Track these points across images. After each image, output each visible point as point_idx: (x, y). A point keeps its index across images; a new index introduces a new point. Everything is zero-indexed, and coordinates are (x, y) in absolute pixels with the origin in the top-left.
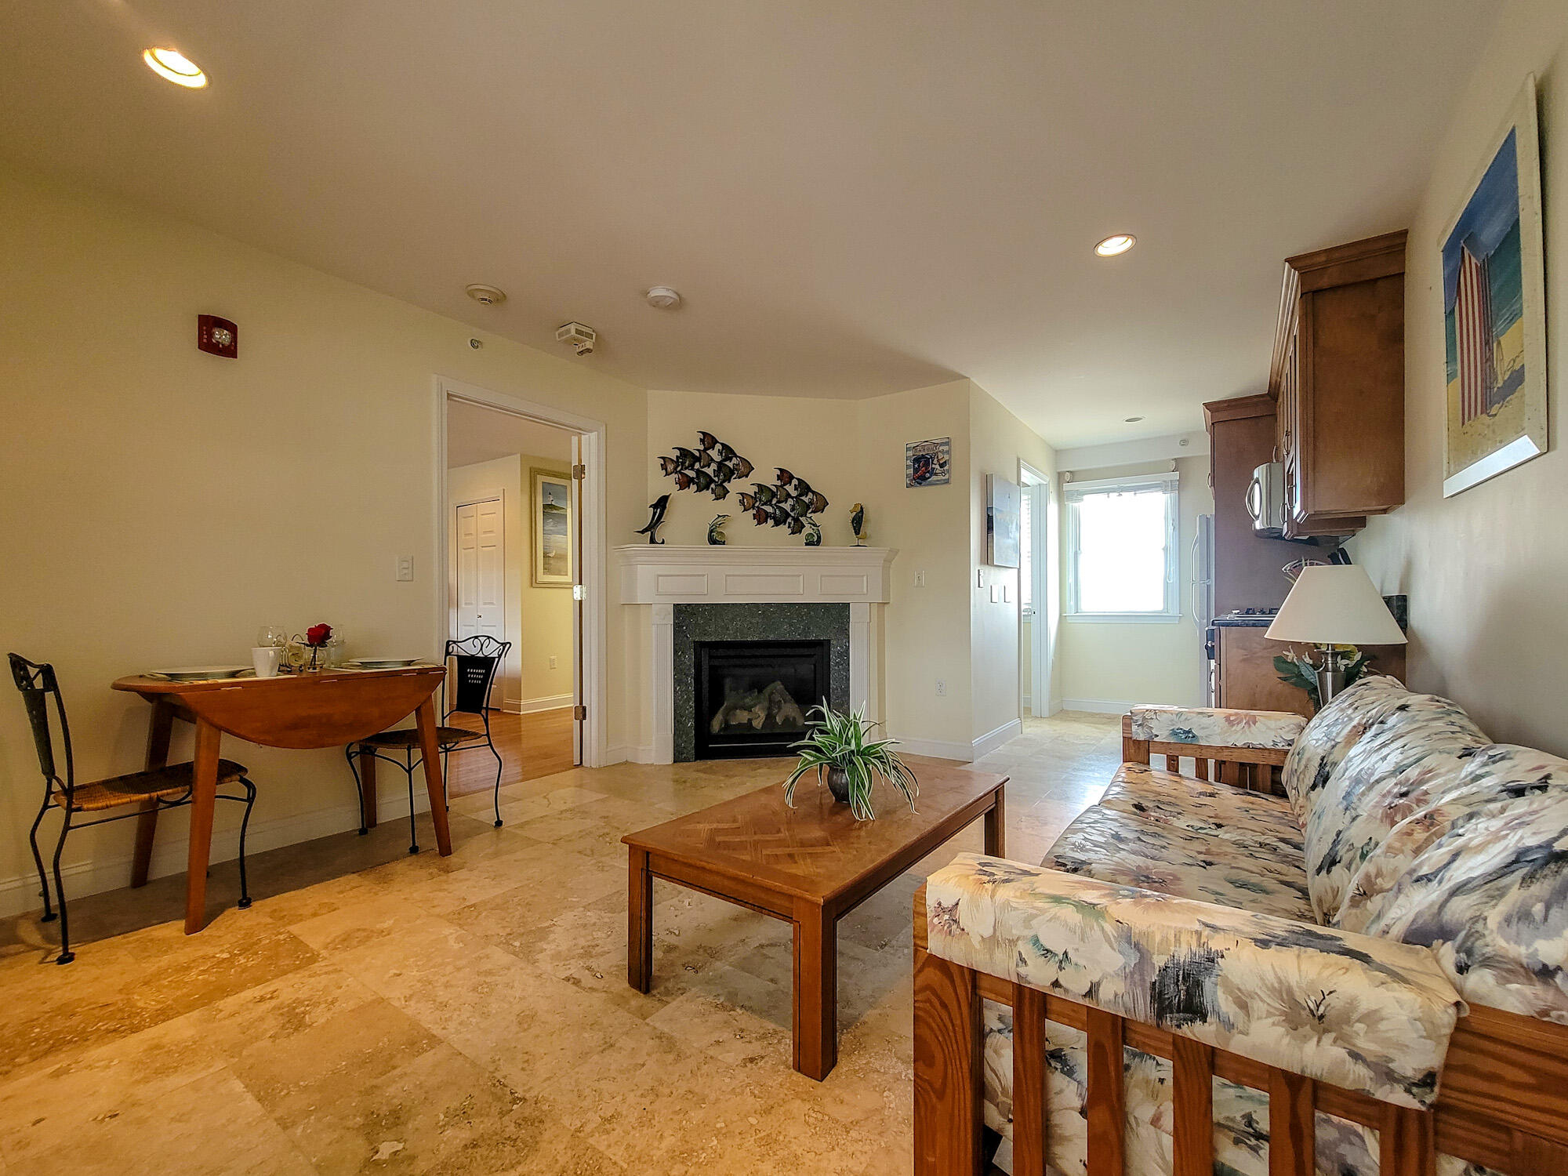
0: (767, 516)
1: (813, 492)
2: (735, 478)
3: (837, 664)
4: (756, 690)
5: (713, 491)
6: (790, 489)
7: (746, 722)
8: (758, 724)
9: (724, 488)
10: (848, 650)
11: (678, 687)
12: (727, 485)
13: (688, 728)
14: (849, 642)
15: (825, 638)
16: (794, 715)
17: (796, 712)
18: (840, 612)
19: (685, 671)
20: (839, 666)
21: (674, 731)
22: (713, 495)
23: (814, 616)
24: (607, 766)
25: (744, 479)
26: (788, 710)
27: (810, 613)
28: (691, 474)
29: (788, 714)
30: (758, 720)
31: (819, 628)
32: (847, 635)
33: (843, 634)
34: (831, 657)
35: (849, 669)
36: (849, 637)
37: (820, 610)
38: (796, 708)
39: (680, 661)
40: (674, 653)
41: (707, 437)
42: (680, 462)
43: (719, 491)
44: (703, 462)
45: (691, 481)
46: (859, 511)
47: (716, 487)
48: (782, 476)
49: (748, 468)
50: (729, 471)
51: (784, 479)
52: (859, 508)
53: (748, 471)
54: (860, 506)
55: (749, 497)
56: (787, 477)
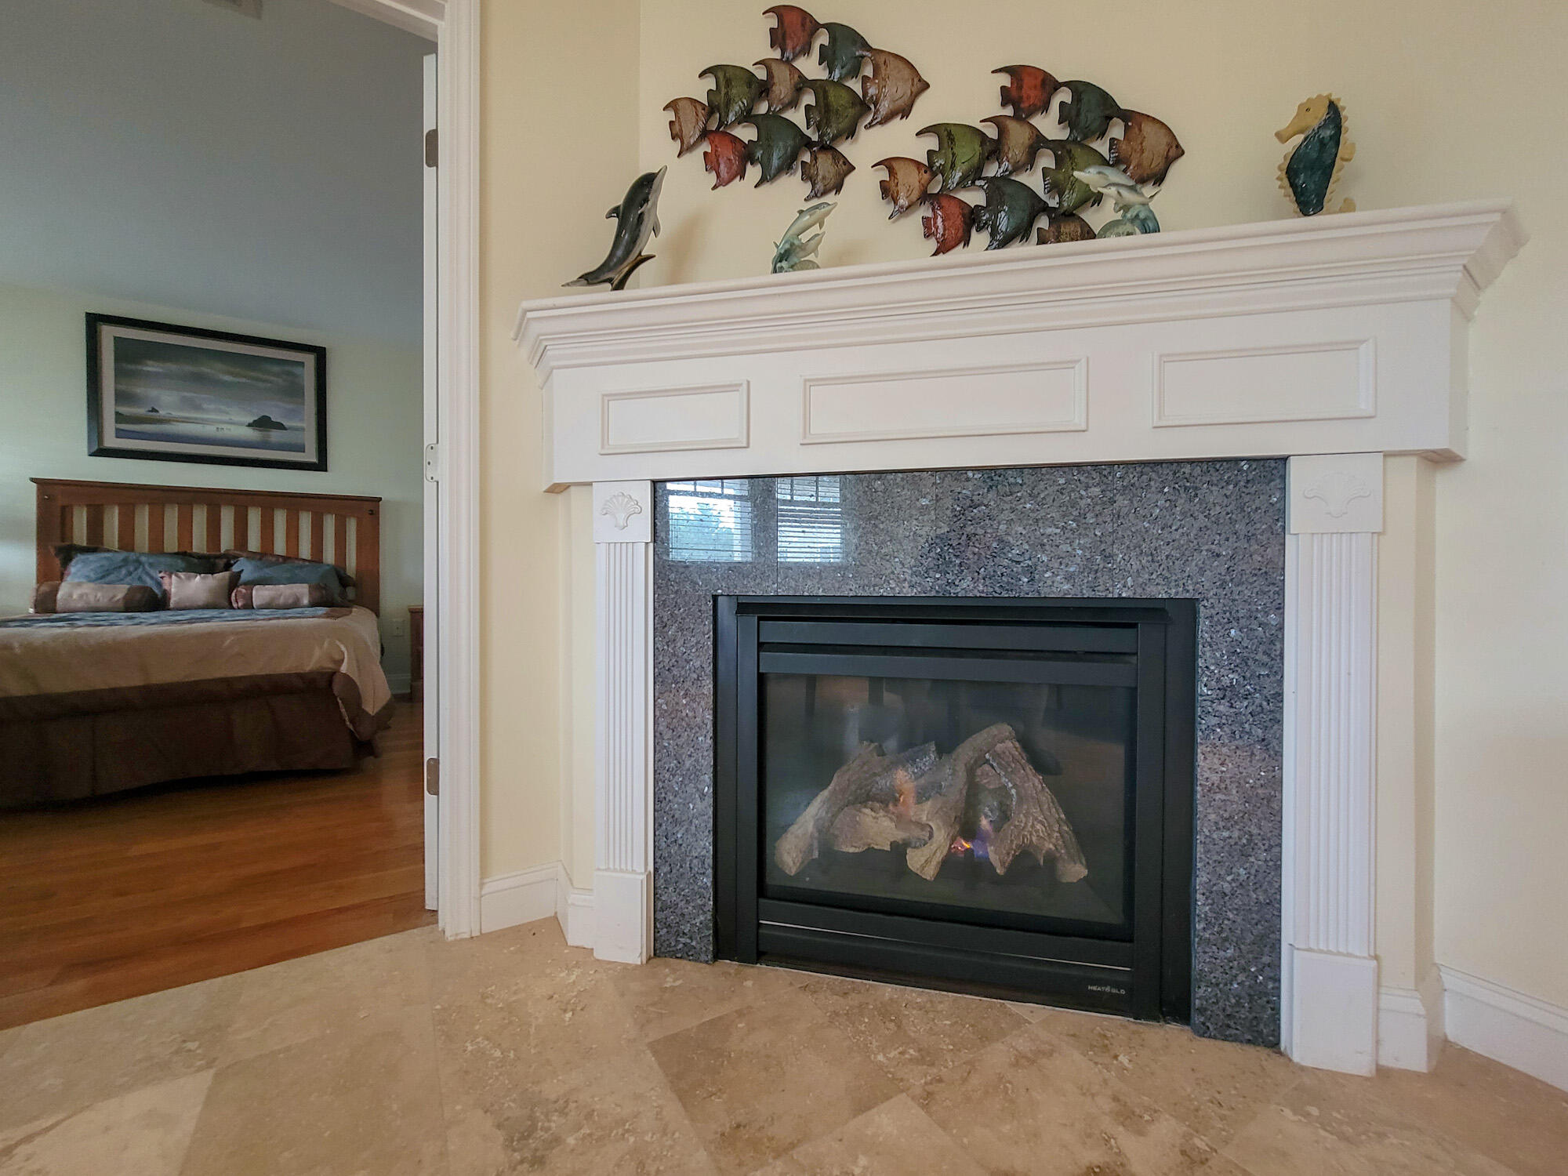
0: (972, 219)
1: (1128, 116)
2: (870, 126)
3: (1227, 693)
4: (933, 748)
5: (807, 176)
6: (1049, 125)
7: (887, 848)
8: (924, 862)
9: (838, 157)
10: (1277, 643)
11: (668, 735)
12: (845, 148)
13: (695, 861)
14: (1281, 611)
15: (1177, 593)
16: (1051, 846)
17: (1058, 835)
18: (1243, 495)
19: (688, 684)
20: (1232, 701)
21: (655, 863)
22: (809, 185)
23: (1130, 511)
24: (483, 937)
25: (897, 121)
26: (1030, 824)
27: (1112, 502)
28: (747, 133)
29: (1031, 841)
30: (926, 852)
31: (1150, 558)
32: (1274, 584)
33: (1255, 578)
34: (1200, 665)
35: (1278, 716)
36: (1281, 593)
37: (1156, 488)
38: (1058, 821)
39: (674, 655)
40: (655, 629)
41: (792, 19)
42: (714, 107)
43: (825, 166)
44: (778, 92)
45: (747, 155)
46: (1325, 120)
47: (816, 159)
48: (1020, 88)
49: (913, 85)
50: (853, 104)
51: (1025, 96)
52: (1322, 113)
53: (912, 92)
54: (1327, 103)
55: (913, 168)
56: (1035, 87)
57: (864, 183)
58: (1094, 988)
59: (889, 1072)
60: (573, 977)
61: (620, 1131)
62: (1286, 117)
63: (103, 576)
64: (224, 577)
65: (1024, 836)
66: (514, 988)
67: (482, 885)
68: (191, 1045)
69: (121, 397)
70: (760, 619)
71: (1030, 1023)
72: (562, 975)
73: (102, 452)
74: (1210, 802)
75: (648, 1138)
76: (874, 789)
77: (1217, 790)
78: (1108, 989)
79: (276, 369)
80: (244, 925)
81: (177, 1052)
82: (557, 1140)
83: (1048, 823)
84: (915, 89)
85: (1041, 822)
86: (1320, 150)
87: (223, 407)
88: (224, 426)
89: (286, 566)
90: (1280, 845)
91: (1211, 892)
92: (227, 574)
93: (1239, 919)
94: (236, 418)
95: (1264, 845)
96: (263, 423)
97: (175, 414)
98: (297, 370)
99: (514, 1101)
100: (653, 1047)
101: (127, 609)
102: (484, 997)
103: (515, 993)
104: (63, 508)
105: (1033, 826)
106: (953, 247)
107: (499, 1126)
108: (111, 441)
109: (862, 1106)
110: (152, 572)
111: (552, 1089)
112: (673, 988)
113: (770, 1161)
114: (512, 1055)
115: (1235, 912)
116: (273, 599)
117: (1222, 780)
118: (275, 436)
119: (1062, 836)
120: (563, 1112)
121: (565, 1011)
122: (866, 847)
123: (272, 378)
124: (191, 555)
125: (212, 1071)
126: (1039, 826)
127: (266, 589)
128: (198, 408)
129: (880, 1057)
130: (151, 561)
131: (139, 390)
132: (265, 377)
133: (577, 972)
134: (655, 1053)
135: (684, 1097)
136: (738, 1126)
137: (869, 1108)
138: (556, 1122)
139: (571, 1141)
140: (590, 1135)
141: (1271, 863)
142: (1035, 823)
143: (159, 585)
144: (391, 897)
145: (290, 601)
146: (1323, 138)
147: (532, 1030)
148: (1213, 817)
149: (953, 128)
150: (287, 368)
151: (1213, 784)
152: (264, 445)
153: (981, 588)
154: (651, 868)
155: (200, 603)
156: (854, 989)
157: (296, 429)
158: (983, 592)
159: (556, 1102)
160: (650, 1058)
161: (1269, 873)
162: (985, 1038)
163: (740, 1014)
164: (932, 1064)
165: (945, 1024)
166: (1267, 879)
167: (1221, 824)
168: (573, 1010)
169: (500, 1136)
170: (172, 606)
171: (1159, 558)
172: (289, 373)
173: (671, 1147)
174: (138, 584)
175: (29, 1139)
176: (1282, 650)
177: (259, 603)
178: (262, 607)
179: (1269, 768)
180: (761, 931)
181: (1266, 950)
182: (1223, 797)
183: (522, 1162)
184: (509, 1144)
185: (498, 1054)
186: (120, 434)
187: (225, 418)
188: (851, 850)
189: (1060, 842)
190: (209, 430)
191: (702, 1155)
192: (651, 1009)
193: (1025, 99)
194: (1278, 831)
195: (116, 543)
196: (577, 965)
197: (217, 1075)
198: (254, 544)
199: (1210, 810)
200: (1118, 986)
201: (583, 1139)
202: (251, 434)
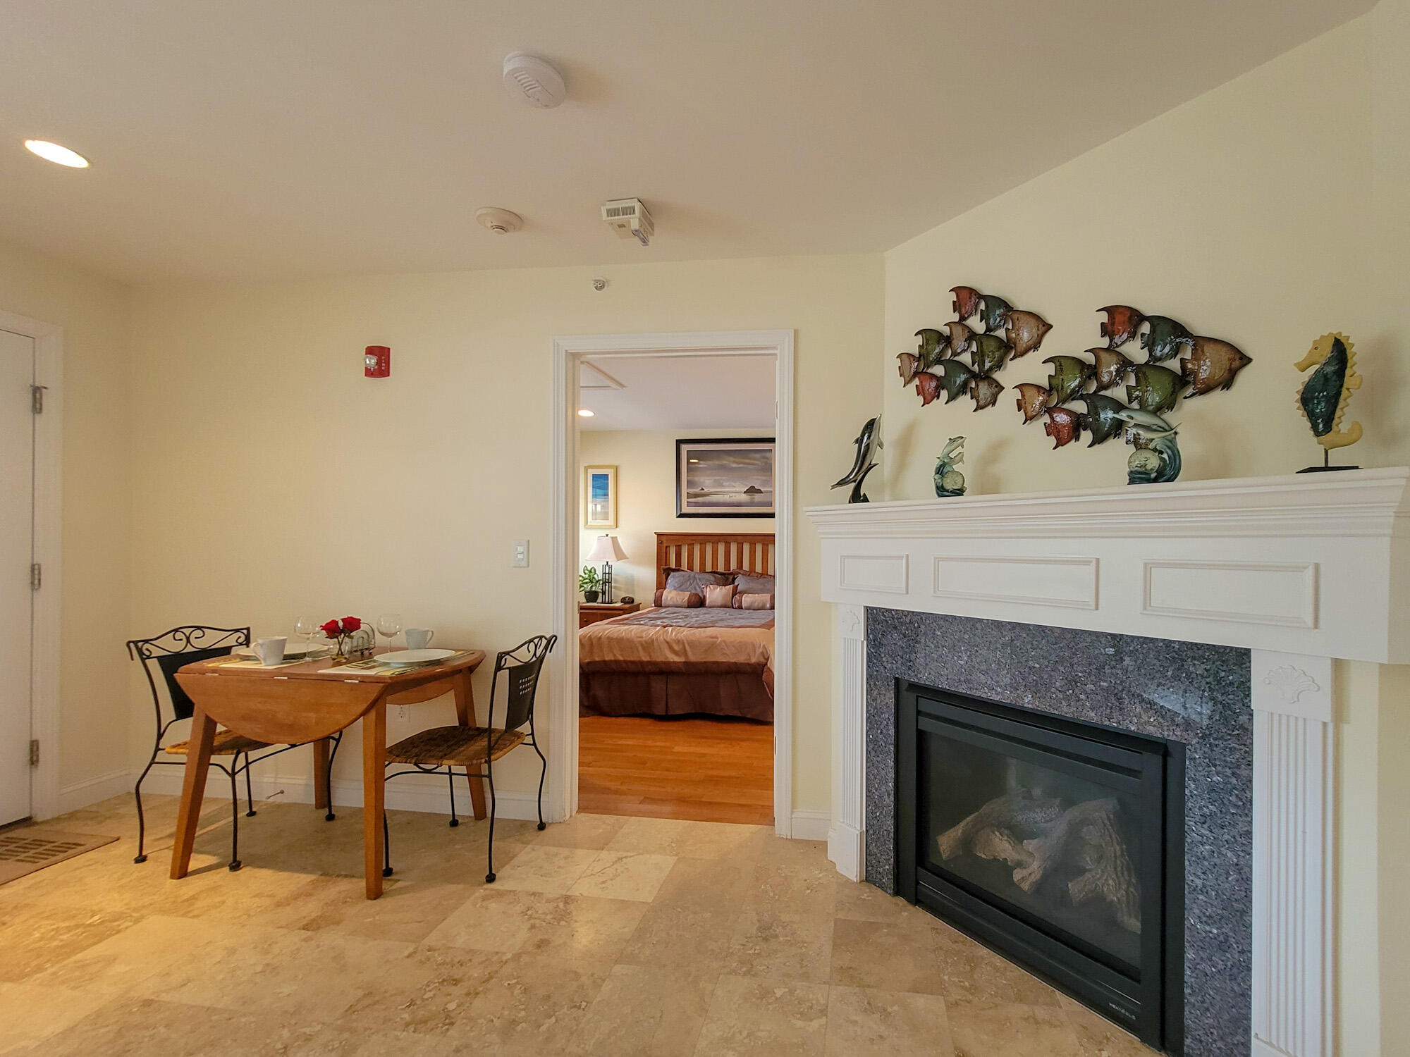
0: (1080, 423)
1: (1197, 340)
2: (1012, 358)
3: (1207, 820)
4: (1059, 803)
5: (974, 396)
6: (1134, 351)
7: (1003, 862)
8: (1024, 878)
9: (993, 382)
10: (1247, 792)
11: (873, 753)
12: (997, 376)
13: (885, 832)
14: (1250, 767)
15: (1168, 735)
16: (1115, 899)
17: (1124, 893)
18: (1219, 671)
19: (882, 727)
20: (1212, 828)
21: (866, 827)
22: (974, 401)
23: (1134, 669)
24: (791, 840)
25: (1031, 353)
26: (1105, 878)
27: (1122, 660)
28: (939, 370)
29: (1103, 891)
30: (1025, 872)
31: (1149, 706)
32: (1245, 745)
33: (1229, 737)
34: (1186, 793)
35: (1247, 849)
36: (1249, 753)
37: (1154, 655)
38: (1129, 883)
39: (876, 708)
40: (867, 690)
41: (965, 294)
42: (922, 356)
43: (984, 390)
44: (956, 344)
45: (941, 384)
46: (1329, 358)
47: (978, 386)
48: (1113, 324)
49: (1038, 330)
50: (999, 348)
51: (1116, 330)
52: (1327, 351)
53: (1038, 336)
54: (1332, 341)
55: (1035, 391)
56: (1124, 323)
57: (1009, 397)
58: (1114, 1006)
59: (944, 985)
60: (821, 875)
61: (801, 945)
62: (1302, 352)
63: (680, 588)
64: (730, 588)
65: (1097, 885)
66: (792, 870)
67: (792, 812)
68: (674, 845)
69: (690, 484)
70: (917, 697)
71: (1061, 1007)
72: (817, 872)
73: (681, 516)
74: (1195, 899)
75: (810, 953)
76: (1013, 821)
77: (1200, 892)
78: (1123, 1011)
79: (757, 456)
80: (703, 800)
81: (668, 846)
82: (776, 936)
83: (1119, 881)
84: (1040, 332)
85: (1113, 879)
86: (1324, 384)
87: (733, 483)
88: (734, 494)
89: (761, 580)
90: (1250, 952)
91: (1196, 968)
92: (731, 586)
93: (1218, 998)
94: (738, 490)
95: (1238, 947)
96: (752, 491)
97: (712, 490)
98: (768, 455)
99: (768, 915)
100: (836, 921)
101: (689, 607)
102: (779, 868)
103: (792, 872)
104: (666, 547)
105: (1106, 880)
106: (1068, 442)
107: (759, 921)
108: (686, 510)
109: (915, 990)
110: (700, 583)
111: (785, 917)
112: (864, 899)
113: (854, 986)
114: (777, 897)
115: (1215, 991)
116: (752, 603)
117: (1204, 886)
118: (757, 497)
119: (1127, 894)
120: (784, 928)
121: (808, 889)
122: (992, 858)
123: (757, 462)
124: (717, 573)
125: (677, 857)
126: (1111, 882)
127: (749, 597)
128: (722, 486)
129: (946, 978)
130: (700, 577)
131: (696, 479)
132: (752, 461)
133: (824, 873)
134: (835, 924)
135: (835, 946)
136: (851, 968)
137: (918, 992)
138: (779, 930)
139: (781, 939)
140: (789, 941)
141: (1243, 964)
142: (1109, 878)
143: (702, 591)
144: (762, 806)
145: (761, 605)
146: (1327, 373)
147: (790, 891)
148: (1196, 911)
149: (1062, 360)
150: (763, 454)
151: (1197, 887)
152: (752, 504)
153: (1037, 704)
154: (864, 829)
155: (719, 604)
156: (962, 942)
157: (767, 492)
158: (1038, 707)
159: (784, 923)
160: (832, 924)
161: (1243, 972)
162: (1020, 999)
163: (889, 925)
164: (972, 994)
165: (1002, 983)
166: (1241, 976)
167: (1204, 919)
168: (812, 890)
169: (758, 924)
170: (707, 605)
171: (1155, 707)
172: (764, 457)
173: (817, 960)
174: (693, 592)
175: (626, 857)
176: (1252, 797)
177: (746, 605)
178: (748, 609)
179: (1242, 888)
180: (918, 886)
181: (1240, 1031)
182: (1205, 899)
183: (760, 937)
184: (759, 929)
185: (772, 894)
186: (689, 504)
187: (734, 490)
188: (984, 856)
189: (1124, 898)
190: (726, 498)
191: (828, 969)
192: (847, 904)
193: (1116, 332)
194: (1249, 940)
195: (686, 567)
196: (826, 871)
197: (678, 860)
198: (746, 567)
199: (1195, 906)
200: (1132, 1013)
201: (786, 940)
202: (744, 498)
